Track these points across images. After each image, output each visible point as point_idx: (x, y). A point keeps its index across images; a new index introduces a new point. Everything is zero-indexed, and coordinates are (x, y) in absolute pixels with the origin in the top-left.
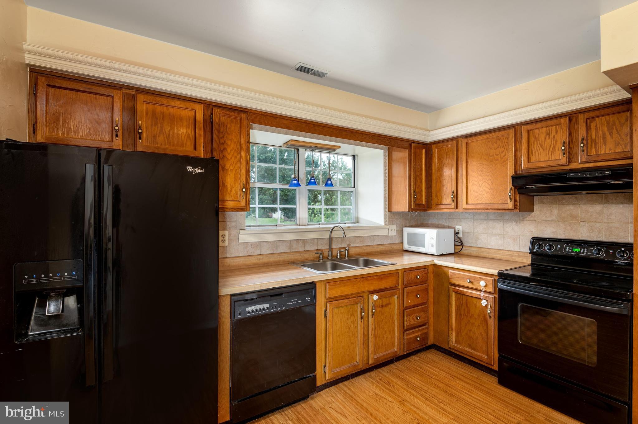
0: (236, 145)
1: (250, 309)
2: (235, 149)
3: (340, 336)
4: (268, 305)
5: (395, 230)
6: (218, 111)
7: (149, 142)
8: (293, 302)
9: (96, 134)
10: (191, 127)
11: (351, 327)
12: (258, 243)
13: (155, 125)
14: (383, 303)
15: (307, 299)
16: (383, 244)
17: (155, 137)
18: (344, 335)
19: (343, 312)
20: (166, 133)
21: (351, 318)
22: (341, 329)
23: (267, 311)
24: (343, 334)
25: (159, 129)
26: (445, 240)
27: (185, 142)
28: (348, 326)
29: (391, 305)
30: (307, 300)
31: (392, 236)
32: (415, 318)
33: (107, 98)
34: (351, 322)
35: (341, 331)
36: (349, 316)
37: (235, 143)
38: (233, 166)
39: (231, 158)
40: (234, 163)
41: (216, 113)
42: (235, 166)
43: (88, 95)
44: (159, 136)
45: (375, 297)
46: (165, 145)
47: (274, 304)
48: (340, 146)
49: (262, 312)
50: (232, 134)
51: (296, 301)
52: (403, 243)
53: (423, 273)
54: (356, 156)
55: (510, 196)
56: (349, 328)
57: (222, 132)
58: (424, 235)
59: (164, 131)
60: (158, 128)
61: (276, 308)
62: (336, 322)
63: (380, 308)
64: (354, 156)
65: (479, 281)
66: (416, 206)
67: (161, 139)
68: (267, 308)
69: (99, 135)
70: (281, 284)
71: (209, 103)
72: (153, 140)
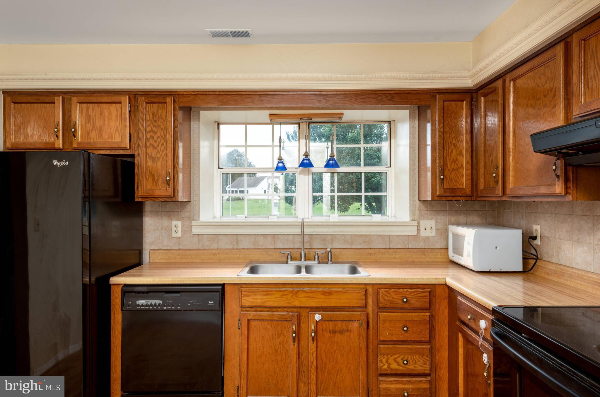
0: (163, 132)
1: (140, 302)
2: (162, 136)
3: (262, 357)
4: (161, 302)
5: (434, 228)
6: (142, 100)
7: (84, 139)
8: (190, 303)
9: (45, 137)
10: (119, 119)
11: (280, 349)
12: (214, 236)
13: (88, 122)
14: (335, 327)
15: (209, 302)
16: (407, 247)
17: (88, 133)
18: (268, 356)
19: (266, 328)
20: (97, 129)
21: (279, 338)
22: (263, 348)
23: (159, 307)
24: (266, 355)
25: (91, 126)
26: (498, 248)
27: (114, 135)
28: (274, 347)
29: (352, 333)
30: (209, 304)
31: (427, 238)
32: (399, 360)
33: (52, 105)
34: (280, 343)
35: (263, 350)
36: (276, 335)
37: (162, 129)
38: (159, 154)
39: (158, 146)
40: (162, 150)
41: (141, 102)
42: (162, 153)
43: (39, 105)
44: (92, 132)
45: (318, 317)
46: (97, 139)
47: (168, 301)
48: (343, 113)
49: (153, 308)
50: (159, 120)
51: (195, 302)
52: (448, 248)
53: (419, 295)
54: (392, 122)
55: (555, 170)
56: (277, 350)
57: (149, 120)
58: (465, 237)
59: (96, 128)
60: (90, 124)
61: (169, 306)
62: (255, 338)
63: (330, 332)
64: (390, 123)
65: (479, 319)
66: (445, 192)
67: (93, 134)
68: (159, 305)
69: (47, 138)
70: (177, 281)
71: (135, 93)
72: (87, 136)
